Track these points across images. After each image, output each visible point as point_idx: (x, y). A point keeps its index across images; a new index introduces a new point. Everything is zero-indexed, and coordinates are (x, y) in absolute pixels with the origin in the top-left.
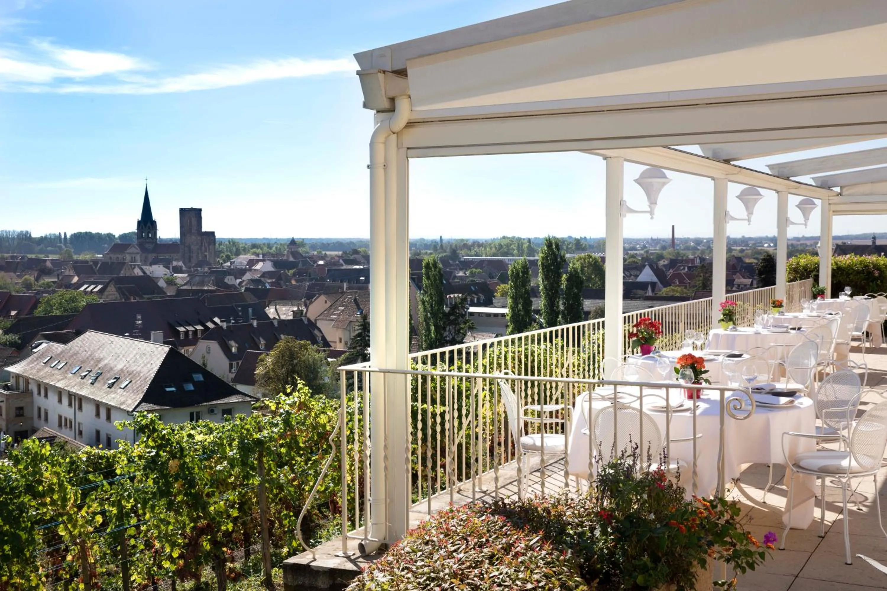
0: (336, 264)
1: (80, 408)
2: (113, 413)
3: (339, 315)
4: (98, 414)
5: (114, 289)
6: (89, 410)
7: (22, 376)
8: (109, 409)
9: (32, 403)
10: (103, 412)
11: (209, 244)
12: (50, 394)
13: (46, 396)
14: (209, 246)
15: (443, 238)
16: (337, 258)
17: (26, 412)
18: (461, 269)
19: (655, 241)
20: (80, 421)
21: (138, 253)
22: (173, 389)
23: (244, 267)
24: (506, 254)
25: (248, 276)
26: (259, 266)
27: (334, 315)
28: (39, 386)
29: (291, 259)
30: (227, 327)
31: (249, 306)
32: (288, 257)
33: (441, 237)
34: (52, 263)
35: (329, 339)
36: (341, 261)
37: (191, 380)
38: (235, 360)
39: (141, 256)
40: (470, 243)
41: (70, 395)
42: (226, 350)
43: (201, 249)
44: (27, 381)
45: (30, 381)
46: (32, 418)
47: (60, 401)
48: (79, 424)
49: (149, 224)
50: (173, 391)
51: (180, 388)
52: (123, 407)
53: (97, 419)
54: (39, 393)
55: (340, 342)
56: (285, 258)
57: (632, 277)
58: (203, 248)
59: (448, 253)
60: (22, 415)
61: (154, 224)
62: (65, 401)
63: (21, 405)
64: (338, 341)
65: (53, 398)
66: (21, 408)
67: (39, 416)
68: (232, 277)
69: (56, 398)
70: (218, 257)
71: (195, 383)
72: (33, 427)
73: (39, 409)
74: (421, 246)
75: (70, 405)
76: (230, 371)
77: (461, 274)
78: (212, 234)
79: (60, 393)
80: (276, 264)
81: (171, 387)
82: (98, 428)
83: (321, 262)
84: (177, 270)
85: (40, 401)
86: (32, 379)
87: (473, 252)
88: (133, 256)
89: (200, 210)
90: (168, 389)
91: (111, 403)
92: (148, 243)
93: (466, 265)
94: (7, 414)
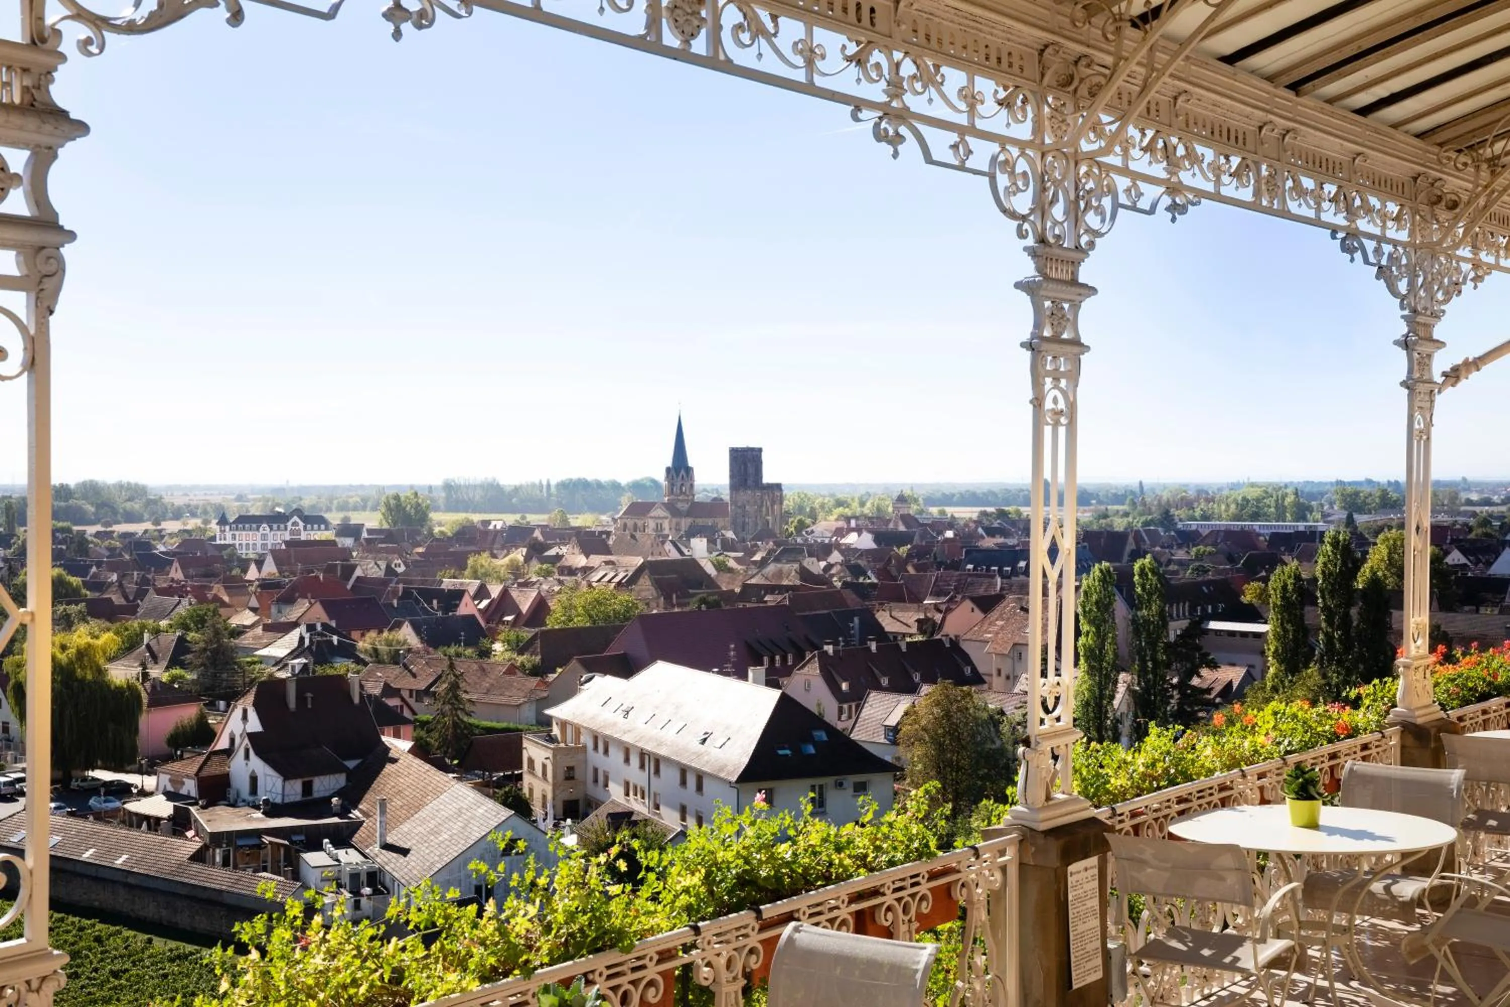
0: (973, 535)
1: (657, 771)
2: (706, 782)
3: (997, 633)
4: (683, 783)
5: (648, 583)
6: (670, 775)
7: (572, 724)
8: (700, 777)
9: (586, 761)
10: (691, 781)
11: (773, 503)
12: (611, 750)
13: (606, 752)
14: (772, 506)
15: (1144, 482)
16: (972, 525)
17: (578, 774)
18: (1180, 546)
20: (658, 791)
21: (666, 518)
22: (788, 752)
23: (827, 541)
24: (1255, 516)
25: (835, 558)
26: (852, 539)
27: (990, 633)
28: (596, 739)
29: (902, 528)
30: (834, 651)
31: (853, 613)
32: (896, 524)
33: (1141, 483)
34: (542, 533)
35: (981, 669)
36: (980, 530)
37: (811, 740)
38: (846, 702)
39: (670, 522)
40: (1192, 494)
41: (643, 754)
42: (833, 687)
43: (761, 511)
44: (577, 730)
45: (582, 730)
46: (585, 783)
47: (627, 760)
48: (655, 795)
49: (683, 472)
50: (787, 755)
51: (797, 751)
52: (722, 775)
53: (682, 790)
54: (596, 748)
55: (999, 673)
56: (891, 526)
57: (1481, 565)
58: (764, 509)
59: (1156, 515)
60: (572, 778)
61: (689, 471)
62: (635, 760)
63: (571, 764)
64: (994, 673)
65: (616, 756)
66: (571, 769)
67: (596, 781)
68: (814, 559)
69: (621, 757)
70: (787, 523)
71: (816, 744)
72: (586, 795)
73: (596, 770)
74: (1107, 497)
75: (642, 766)
76: (839, 719)
77: (1180, 555)
78: (777, 488)
79: (626, 749)
80: (878, 538)
81: (784, 748)
82: (685, 803)
83: (949, 534)
84: (726, 545)
85: (596, 759)
86: (586, 728)
87: (1198, 513)
88: (659, 521)
89: (760, 450)
90: (781, 752)
91: (704, 769)
92: (682, 501)
93: (1187, 538)
94: (554, 777)
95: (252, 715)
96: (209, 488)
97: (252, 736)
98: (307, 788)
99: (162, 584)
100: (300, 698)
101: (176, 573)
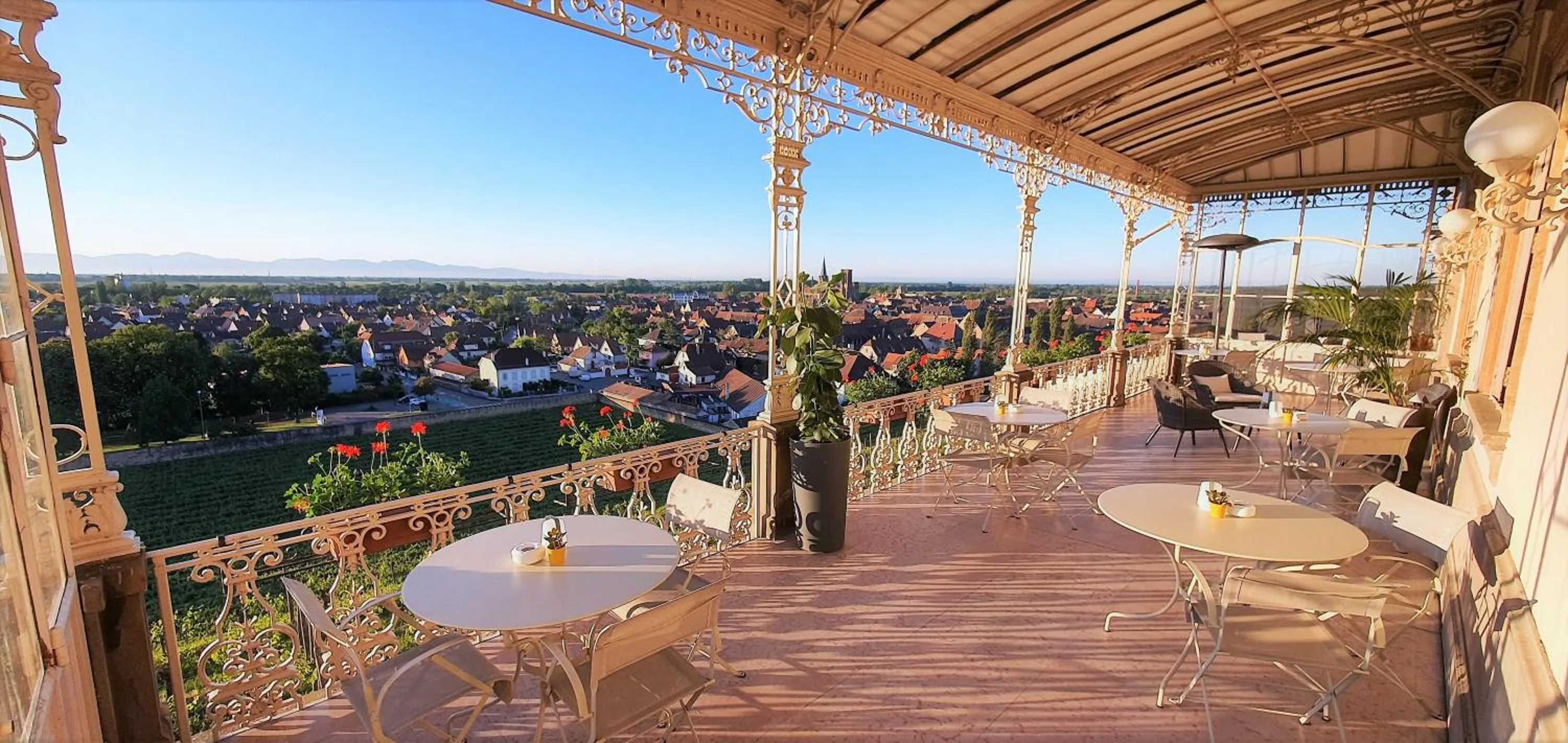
95: (685, 354)
96: (668, 282)
97: (686, 363)
98: (703, 379)
99: (654, 312)
100: (701, 351)
101: (658, 309)
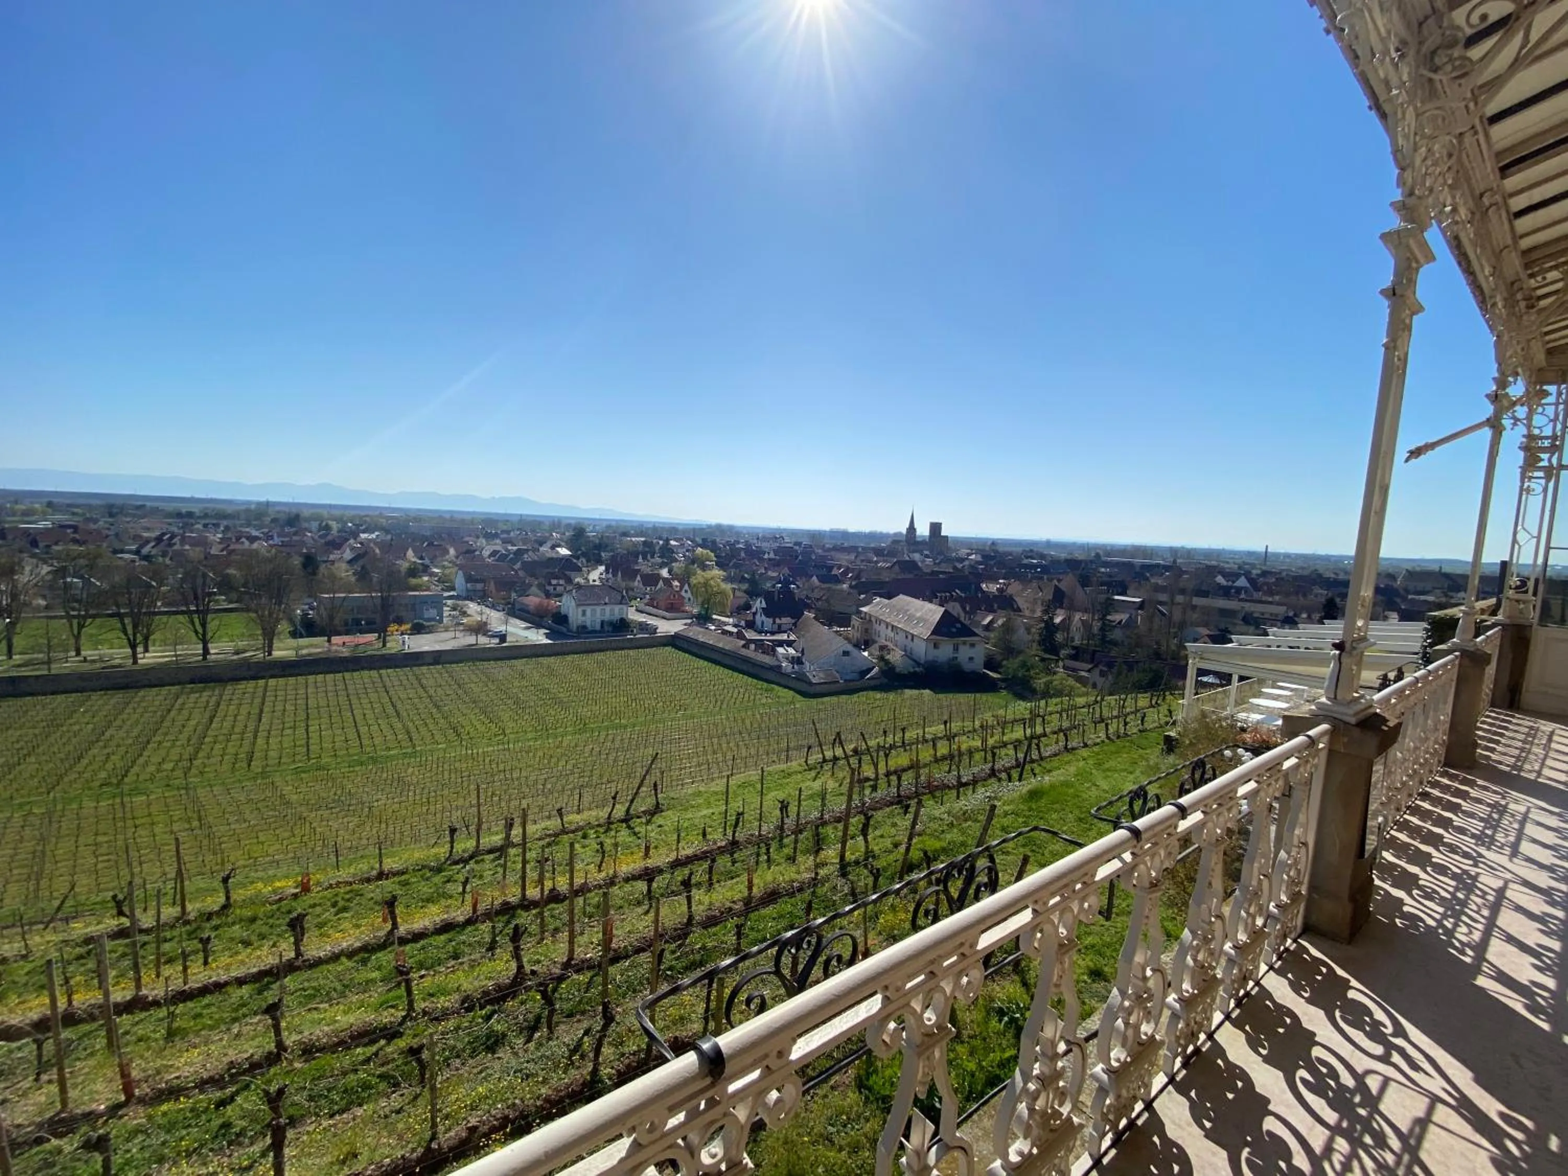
1: (897, 633)
2: (916, 639)
4: (907, 637)
5: (898, 568)
6: (902, 634)
7: (868, 614)
8: (913, 636)
9: (873, 627)
10: (910, 637)
11: (945, 542)
12: (882, 624)
13: (880, 625)
17: (869, 631)
19: (1250, 554)
20: (897, 639)
21: (905, 546)
22: (946, 630)
23: (963, 557)
25: (966, 563)
26: (973, 557)
28: (877, 619)
31: (971, 582)
37: (955, 626)
38: (968, 615)
39: (907, 547)
41: (893, 626)
42: (964, 609)
44: (870, 616)
46: (871, 634)
47: (887, 628)
48: (896, 641)
49: (912, 530)
51: (951, 629)
52: (922, 636)
54: (877, 623)
58: (941, 544)
60: (867, 632)
61: (915, 530)
62: (890, 628)
63: (867, 627)
65: (883, 626)
66: (867, 629)
67: (875, 634)
68: (959, 563)
70: (949, 550)
71: (956, 628)
72: (872, 638)
73: (877, 631)
75: (892, 631)
76: (966, 620)
77: (1103, 570)
78: (947, 537)
79: (887, 625)
80: (983, 557)
81: (946, 628)
84: (927, 556)
85: (876, 626)
86: (873, 615)
88: (903, 547)
89: (941, 523)
90: (944, 628)
91: (915, 634)
92: (912, 540)
93: (1106, 564)
94: (861, 631)
95: (763, 601)
97: (763, 609)
100: (779, 597)
101: (743, 554)
